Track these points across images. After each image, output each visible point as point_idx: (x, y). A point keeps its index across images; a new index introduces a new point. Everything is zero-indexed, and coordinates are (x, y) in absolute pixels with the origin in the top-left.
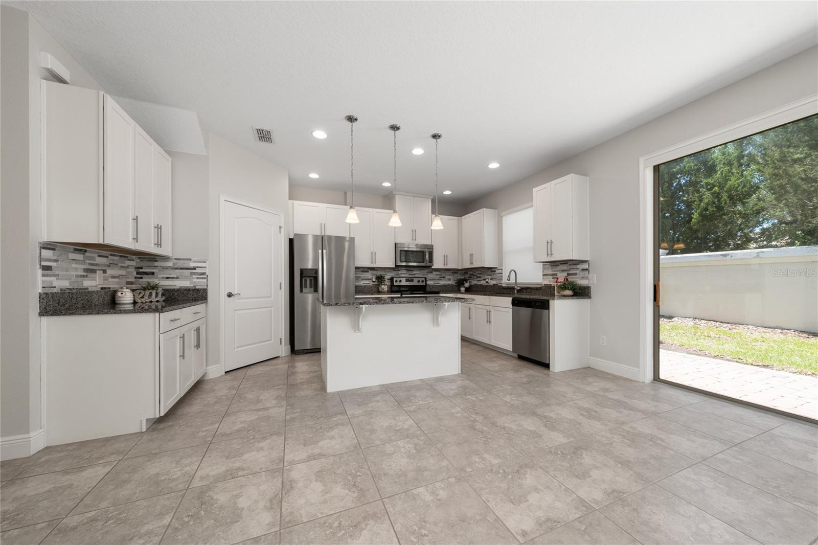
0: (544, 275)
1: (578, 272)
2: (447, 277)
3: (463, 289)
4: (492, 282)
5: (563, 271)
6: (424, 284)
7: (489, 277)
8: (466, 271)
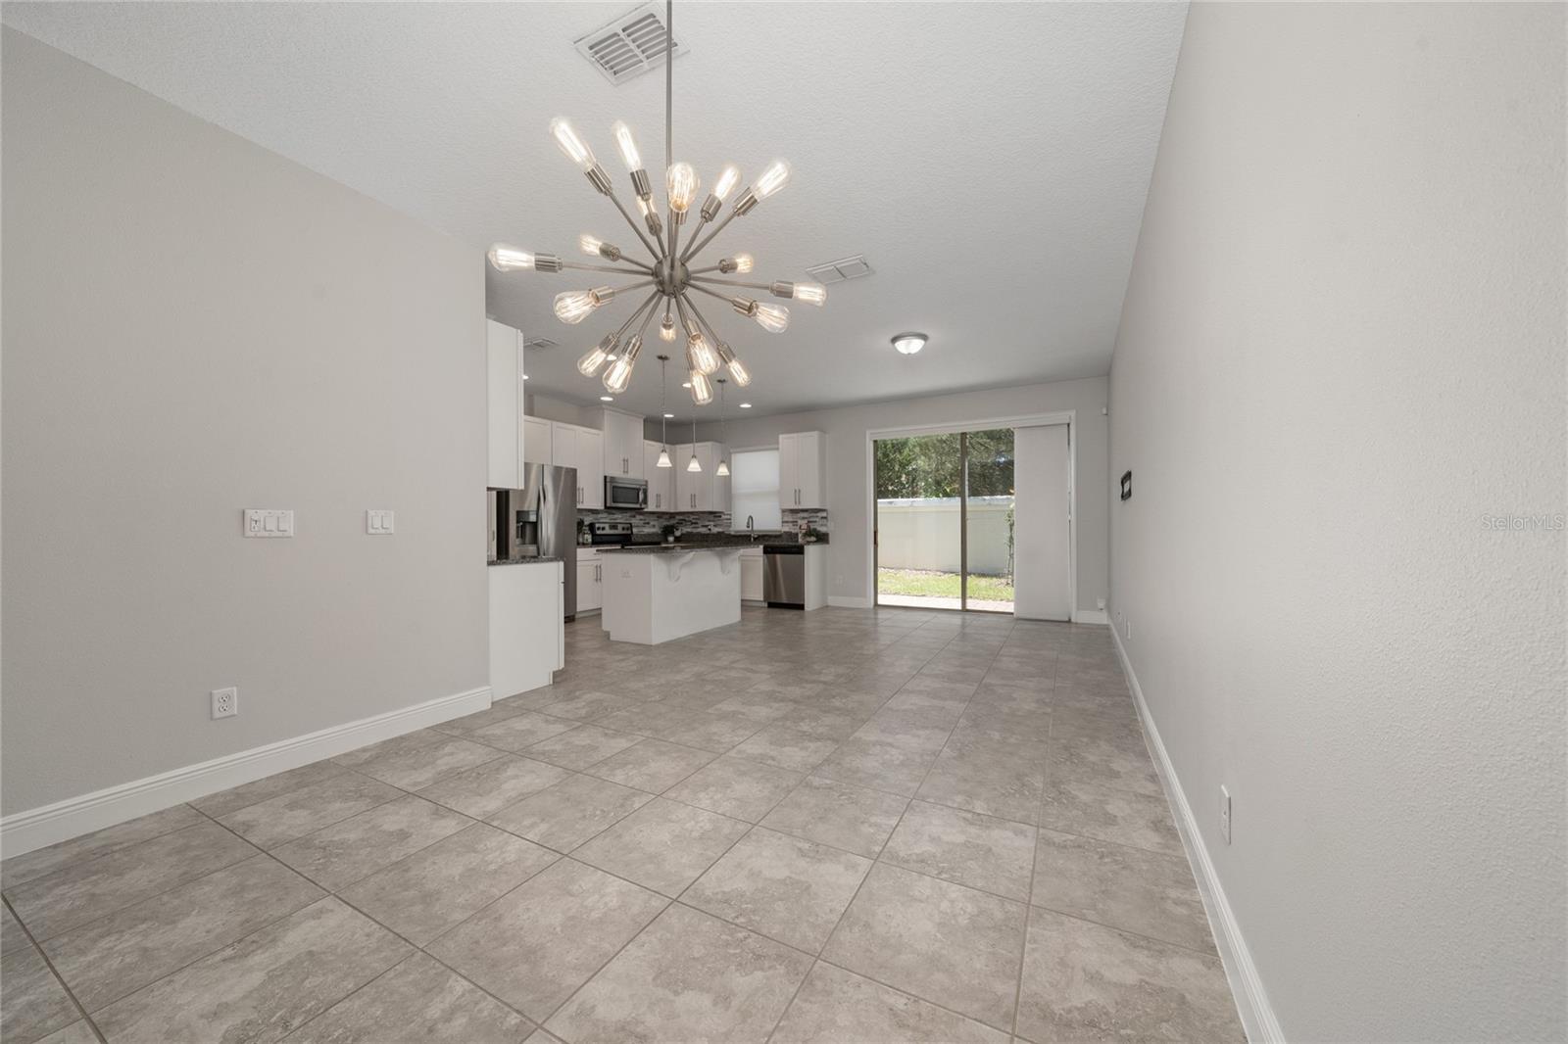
0: (783, 522)
1: (817, 520)
2: (652, 523)
3: (671, 539)
4: (715, 530)
5: (804, 518)
6: (629, 532)
7: (712, 523)
8: (672, 515)
